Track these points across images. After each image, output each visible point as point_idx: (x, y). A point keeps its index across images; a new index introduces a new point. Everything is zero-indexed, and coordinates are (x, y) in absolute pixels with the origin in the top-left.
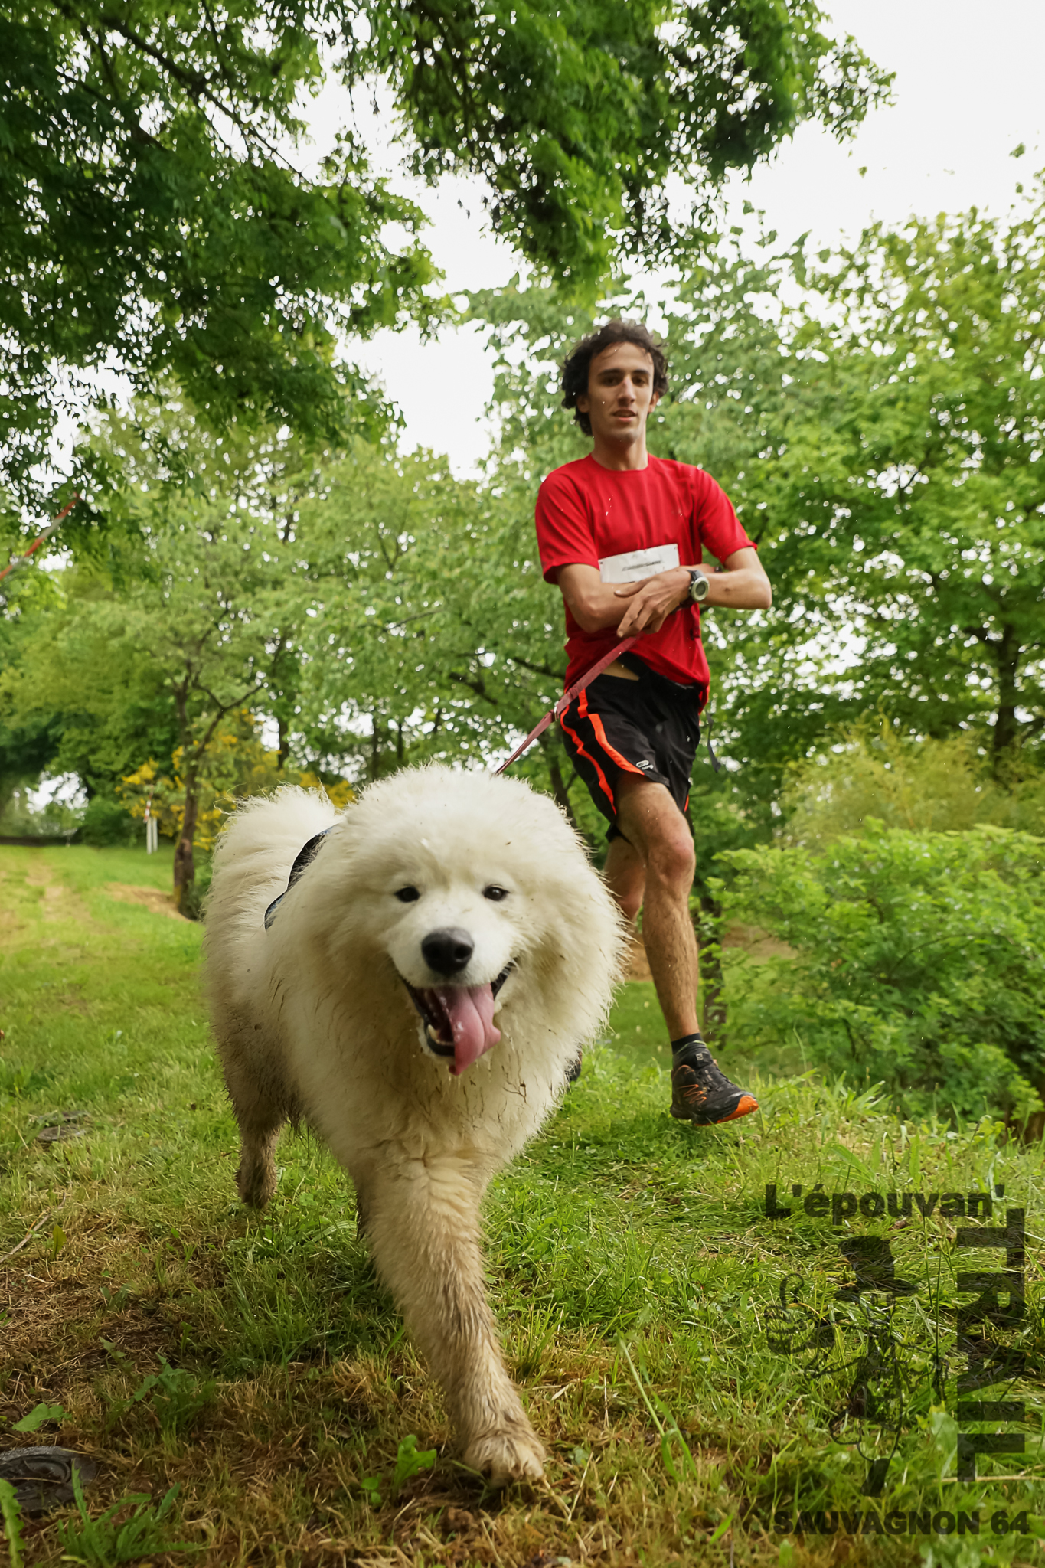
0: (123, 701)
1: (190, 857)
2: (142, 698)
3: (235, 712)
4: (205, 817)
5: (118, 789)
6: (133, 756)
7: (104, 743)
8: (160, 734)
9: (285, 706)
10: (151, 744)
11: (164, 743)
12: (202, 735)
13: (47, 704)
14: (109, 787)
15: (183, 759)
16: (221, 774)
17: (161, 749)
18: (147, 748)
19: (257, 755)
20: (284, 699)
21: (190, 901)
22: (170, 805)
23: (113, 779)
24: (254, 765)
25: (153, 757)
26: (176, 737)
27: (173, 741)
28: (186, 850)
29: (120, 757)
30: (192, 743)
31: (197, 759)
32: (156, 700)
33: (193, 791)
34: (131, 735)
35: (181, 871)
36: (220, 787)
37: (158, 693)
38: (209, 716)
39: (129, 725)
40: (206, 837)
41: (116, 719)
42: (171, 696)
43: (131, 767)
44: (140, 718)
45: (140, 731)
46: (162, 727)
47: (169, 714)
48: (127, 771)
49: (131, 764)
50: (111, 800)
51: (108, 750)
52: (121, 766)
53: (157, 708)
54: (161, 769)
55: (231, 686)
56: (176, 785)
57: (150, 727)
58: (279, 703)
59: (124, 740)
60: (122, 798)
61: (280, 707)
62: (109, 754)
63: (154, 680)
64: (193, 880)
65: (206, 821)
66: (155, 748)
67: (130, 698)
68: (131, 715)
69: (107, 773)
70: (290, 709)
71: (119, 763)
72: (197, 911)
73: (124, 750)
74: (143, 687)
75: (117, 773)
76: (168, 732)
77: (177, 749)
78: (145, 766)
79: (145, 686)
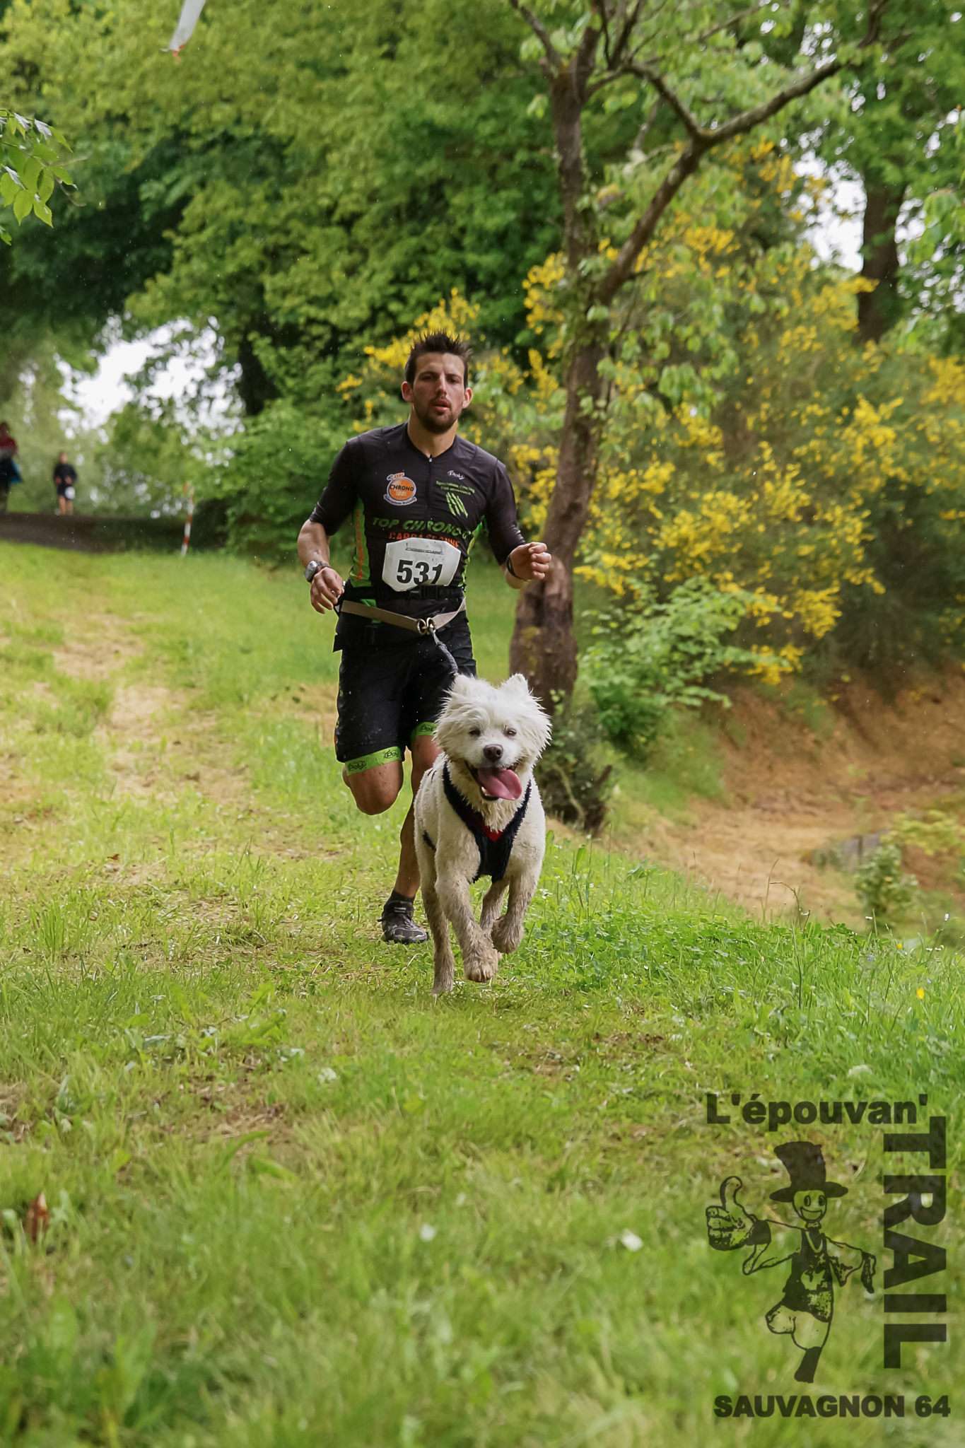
1: (567, 615)
2: (438, 94)
3: (734, 151)
4: (616, 486)
5: (351, 381)
6: (400, 278)
7: (315, 234)
8: (487, 213)
9: (895, 134)
10: (456, 245)
11: (501, 238)
12: (625, 226)
13: (144, 102)
14: (319, 373)
15: (563, 300)
16: (679, 354)
17: (490, 260)
18: (446, 256)
19: (796, 293)
20: (892, 111)
21: (563, 762)
22: (506, 443)
23: (332, 349)
24: (781, 329)
25: (463, 288)
26: (542, 224)
27: (527, 238)
28: (553, 590)
29: (358, 283)
30: (594, 249)
31: (606, 302)
32: (485, 101)
33: (586, 402)
34: (397, 212)
35: (533, 660)
36: (673, 393)
37: (487, 77)
38: (652, 164)
39: (391, 179)
40: (618, 551)
41: (354, 159)
42: (528, 99)
43: (393, 316)
44: (428, 158)
45: (425, 198)
46: (495, 188)
47: (521, 156)
48: (379, 330)
49: (394, 307)
50: (323, 415)
51: (323, 259)
52: (359, 312)
53: (487, 128)
54: (484, 329)
55: (731, 67)
56: (530, 383)
57: (458, 187)
58: (873, 125)
59: (374, 228)
60: (360, 416)
61: (875, 138)
62: (325, 269)
63: (478, 38)
64: (569, 688)
65: (619, 499)
66: (471, 258)
67: (400, 90)
68: (399, 149)
69: (316, 330)
70: (910, 145)
71: (354, 304)
72: (578, 792)
73: (374, 262)
74: (444, 59)
75: (349, 334)
76: (513, 205)
77: (540, 263)
78: (440, 311)
79: (452, 56)
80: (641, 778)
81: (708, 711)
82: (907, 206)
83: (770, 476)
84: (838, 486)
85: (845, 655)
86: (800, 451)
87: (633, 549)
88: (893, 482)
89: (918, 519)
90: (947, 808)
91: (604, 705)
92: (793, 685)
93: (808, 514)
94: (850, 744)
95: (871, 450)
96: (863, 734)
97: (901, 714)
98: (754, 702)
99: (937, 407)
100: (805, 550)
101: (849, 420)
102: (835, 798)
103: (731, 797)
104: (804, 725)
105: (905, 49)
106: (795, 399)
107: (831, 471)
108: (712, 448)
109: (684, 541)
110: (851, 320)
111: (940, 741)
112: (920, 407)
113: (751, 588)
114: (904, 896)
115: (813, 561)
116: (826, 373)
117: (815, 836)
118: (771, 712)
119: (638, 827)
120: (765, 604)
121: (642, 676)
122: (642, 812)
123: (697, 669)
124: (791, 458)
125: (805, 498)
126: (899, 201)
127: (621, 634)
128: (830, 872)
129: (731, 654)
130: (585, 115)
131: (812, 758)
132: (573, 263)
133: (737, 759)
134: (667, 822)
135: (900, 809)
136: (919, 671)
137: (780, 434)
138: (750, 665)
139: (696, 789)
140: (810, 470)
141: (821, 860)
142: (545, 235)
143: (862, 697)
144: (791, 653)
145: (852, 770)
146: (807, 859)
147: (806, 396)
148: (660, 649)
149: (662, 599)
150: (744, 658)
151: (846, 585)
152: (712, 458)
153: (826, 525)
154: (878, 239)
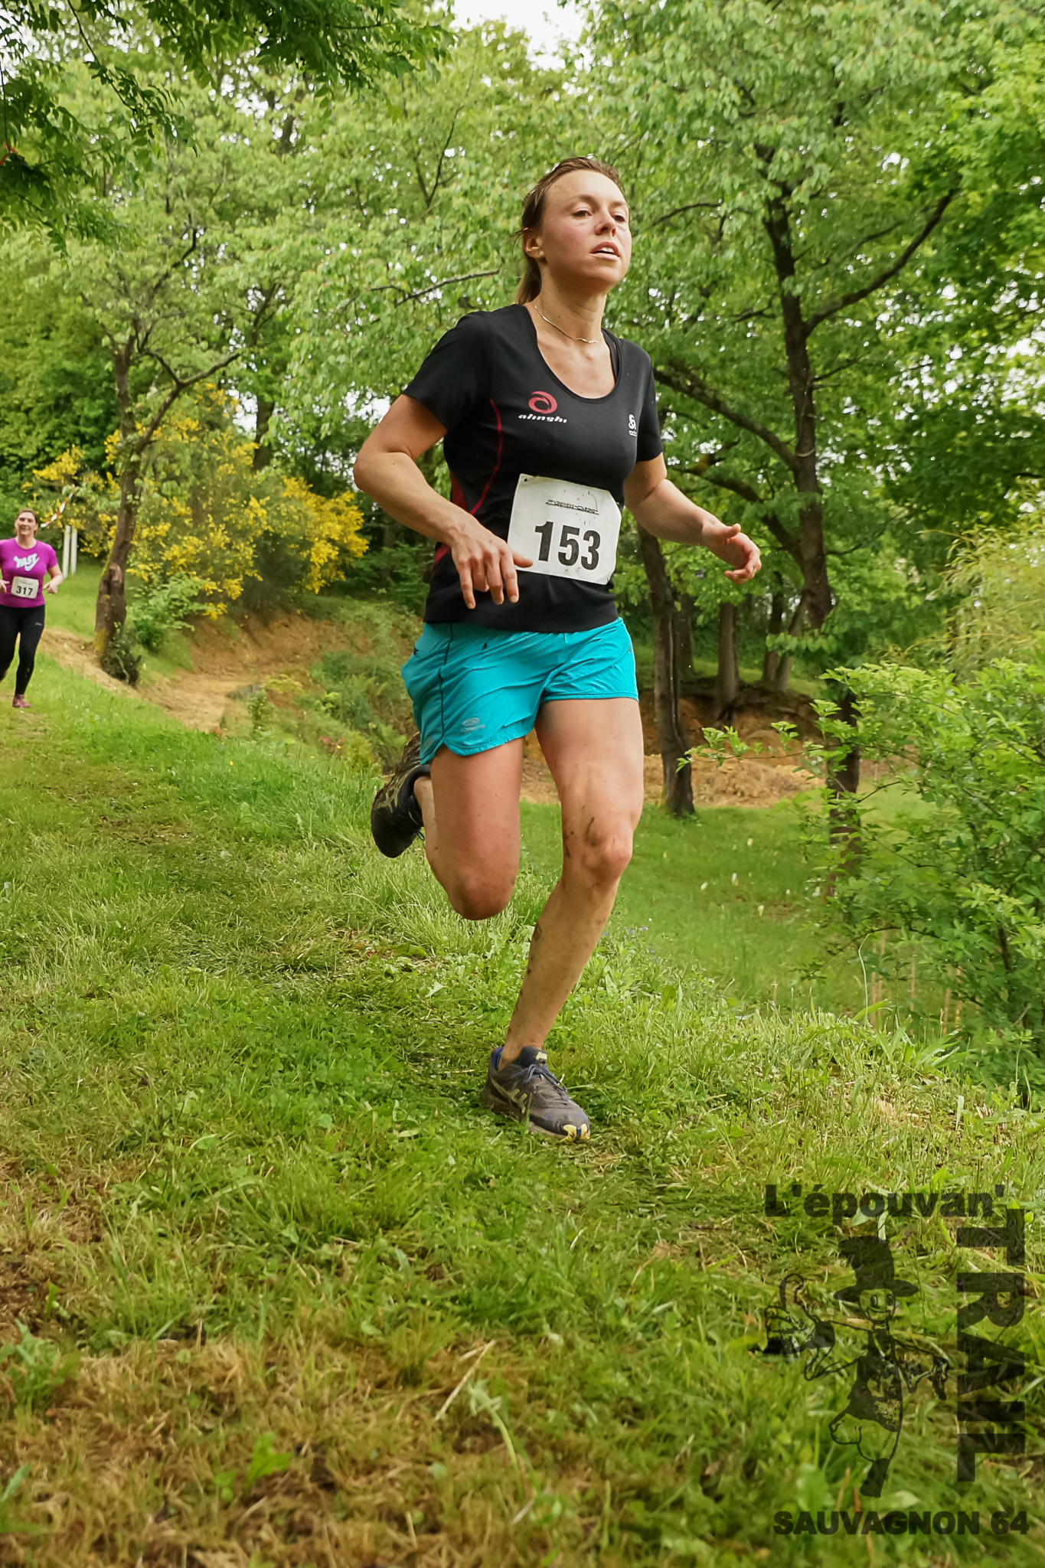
0: (42, 359)
1: (122, 589)
2: (68, 356)
3: (197, 386)
4: (145, 533)
5: (28, 484)
6: (51, 437)
7: (12, 416)
8: (89, 409)
9: (270, 381)
10: (77, 423)
11: (96, 421)
12: (148, 420)
15: (120, 452)
16: (171, 477)
17: (91, 430)
18: (71, 428)
19: (225, 448)
20: (268, 371)
21: (120, 654)
22: (97, 513)
23: (20, 468)
24: (219, 463)
25: (78, 441)
26: (113, 414)
27: (108, 421)
28: (116, 578)
29: (32, 438)
30: (135, 430)
31: (139, 454)
32: (89, 361)
33: (129, 497)
34: (49, 407)
35: (107, 609)
36: (169, 493)
37: (91, 349)
38: (159, 393)
39: (47, 393)
40: (146, 562)
41: (30, 384)
42: (108, 360)
43: (47, 454)
44: (63, 384)
45: (62, 402)
46: (93, 398)
47: (105, 384)
48: (40, 459)
49: (48, 449)
50: (16, 497)
51: (16, 426)
52: (32, 451)
53: (90, 372)
54: (89, 460)
55: (194, 351)
56: (107, 486)
57: (77, 397)
58: (259, 377)
59: (39, 414)
60: (32, 498)
61: (261, 383)
62: (17, 432)
63: (87, 332)
64: (122, 622)
65: (147, 538)
66: (83, 429)
67: (51, 354)
68: (49, 380)
69: (12, 459)
70: (275, 386)
71: (30, 448)
72: (126, 667)
73: (38, 429)
74: (70, 341)
75: (27, 461)
76: (101, 406)
77: (112, 433)
78: (66, 454)
79: (75, 341)
80: (155, 660)
81: (185, 631)
82: (276, 411)
83: (212, 529)
84: (243, 534)
85: (247, 606)
86: (226, 519)
87: (153, 561)
88: (267, 532)
89: (278, 548)
90: (289, 674)
91: (139, 628)
92: (223, 620)
93: (229, 546)
94: (249, 645)
95: (256, 519)
96: (255, 641)
97: (272, 632)
98: (206, 627)
99: (288, 499)
100: (228, 562)
101: (247, 506)
102: (241, 669)
103: (195, 669)
104: (229, 636)
105: (274, 345)
106: (223, 495)
107: (239, 527)
108: (187, 516)
109: (175, 558)
110: (250, 461)
111: (289, 644)
112: (278, 500)
113: (204, 578)
114: (268, 712)
115: (231, 566)
116: (237, 486)
117: (231, 686)
118: (214, 631)
119: (153, 682)
120: (211, 586)
121: (156, 616)
122: (156, 676)
123: (181, 612)
124: (223, 522)
125: (228, 539)
126: (271, 409)
127: (147, 596)
128: (238, 702)
129: (196, 606)
130: (132, 368)
131: (232, 651)
132: (125, 436)
133: (199, 652)
134: (167, 680)
135: (269, 673)
136: (279, 613)
137: (217, 512)
138: (204, 611)
139: (180, 665)
140: (229, 526)
141: (233, 696)
142: (115, 419)
143: (254, 624)
144: (222, 606)
145: (249, 656)
146: (228, 696)
147: (228, 495)
148: (163, 604)
149: (166, 582)
150: (201, 608)
151: (246, 576)
152: (187, 521)
153: (237, 551)
154: (262, 426)
